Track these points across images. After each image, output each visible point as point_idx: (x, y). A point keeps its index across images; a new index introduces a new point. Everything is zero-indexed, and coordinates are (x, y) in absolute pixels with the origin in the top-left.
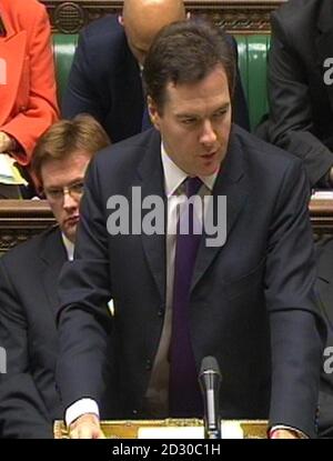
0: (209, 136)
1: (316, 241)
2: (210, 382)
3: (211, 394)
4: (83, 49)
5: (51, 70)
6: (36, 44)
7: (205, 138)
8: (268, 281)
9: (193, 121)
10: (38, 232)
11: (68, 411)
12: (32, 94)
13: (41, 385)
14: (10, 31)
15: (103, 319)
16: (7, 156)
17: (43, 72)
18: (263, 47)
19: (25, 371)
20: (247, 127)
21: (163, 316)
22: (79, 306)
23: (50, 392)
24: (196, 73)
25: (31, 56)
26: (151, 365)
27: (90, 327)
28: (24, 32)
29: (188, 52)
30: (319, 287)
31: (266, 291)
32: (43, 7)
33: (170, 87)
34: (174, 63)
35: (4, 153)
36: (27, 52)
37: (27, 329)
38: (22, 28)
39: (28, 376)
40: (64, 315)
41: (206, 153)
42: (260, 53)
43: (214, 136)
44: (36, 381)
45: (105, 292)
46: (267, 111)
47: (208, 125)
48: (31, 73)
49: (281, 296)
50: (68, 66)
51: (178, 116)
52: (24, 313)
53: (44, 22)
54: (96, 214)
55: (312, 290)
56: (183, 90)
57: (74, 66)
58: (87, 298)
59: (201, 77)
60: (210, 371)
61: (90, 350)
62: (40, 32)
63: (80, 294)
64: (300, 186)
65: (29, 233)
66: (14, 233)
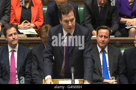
0: (70, 24)
1: (93, 45)
2: (72, 72)
3: (73, 74)
4: (49, 8)
5: (42, 13)
6: (40, 8)
7: (69, 25)
8: (83, 53)
9: (67, 22)
10: (40, 43)
11: (46, 77)
12: (39, 18)
13: (40, 73)
14: (35, 6)
15: (52, 60)
16: (34, 29)
17: (41, 13)
18: (83, 9)
19: (37, 70)
20: (79, 23)
21: (63, 59)
22: (47, 57)
23: (42, 74)
24: (67, 12)
25: (39, 10)
26: (61, 69)
27: (50, 61)
28: (37, 6)
29: (66, 8)
30: (93, 54)
31: (83, 55)
32: (41, 1)
33: (63, 15)
34: (63, 11)
35: (33, 28)
36: (38, 10)
37: (38, 62)
38: (37, 5)
39: (38, 71)
40: (44, 59)
41: (69, 28)
42: (82, 10)
43: (71, 24)
44: (39, 72)
45: (52, 55)
46: (83, 20)
47: (70, 22)
48: (39, 14)
49: (86, 56)
50: (46, 12)
51: (64, 21)
52: (37, 59)
53: (41, 4)
54: (51, 40)
55: (92, 54)
56: (65, 16)
57: (47, 12)
58: (49, 56)
59: (68, 13)
60: (72, 70)
61: (50, 66)
62: (40, 6)
63: (47, 55)
64: (89, 35)
65: (38, 44)
66: (35, 44)
